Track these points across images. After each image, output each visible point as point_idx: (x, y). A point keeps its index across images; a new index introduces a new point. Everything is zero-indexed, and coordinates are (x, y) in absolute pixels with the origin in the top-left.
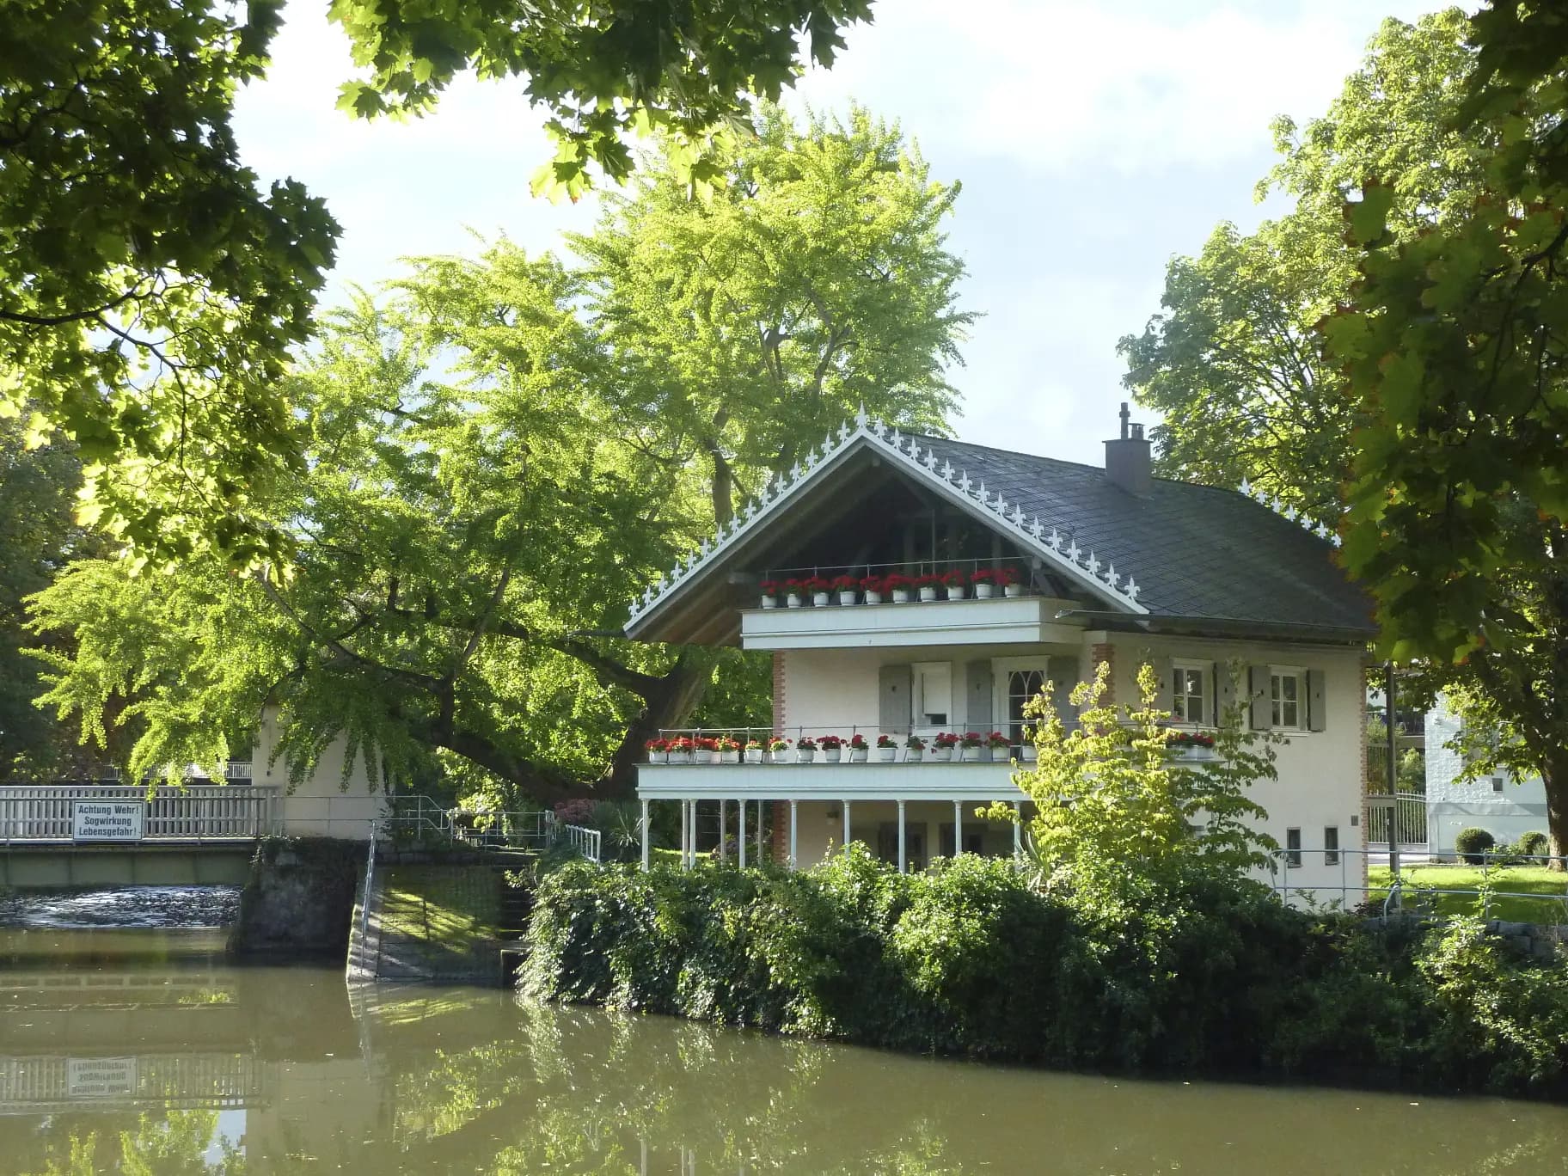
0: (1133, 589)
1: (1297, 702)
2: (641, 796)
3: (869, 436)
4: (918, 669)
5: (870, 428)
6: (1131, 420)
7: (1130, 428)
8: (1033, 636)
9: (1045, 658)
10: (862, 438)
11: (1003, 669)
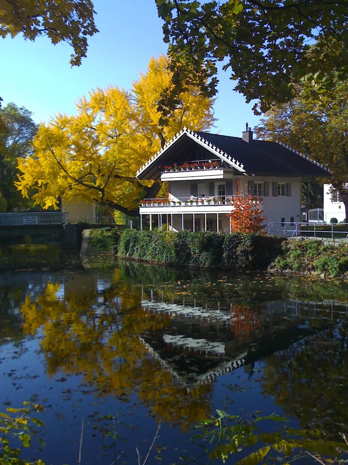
0: (242, 166)
1: (285, 190)
2: (140, 214)
3: (186, 132)
4: (199, 185)
5: (187, 131)
6: (248, 127)
7: (248, 129)
8: (222, 177)
9: (225, 182)
10: (185, 133)
11: (216, 184)
